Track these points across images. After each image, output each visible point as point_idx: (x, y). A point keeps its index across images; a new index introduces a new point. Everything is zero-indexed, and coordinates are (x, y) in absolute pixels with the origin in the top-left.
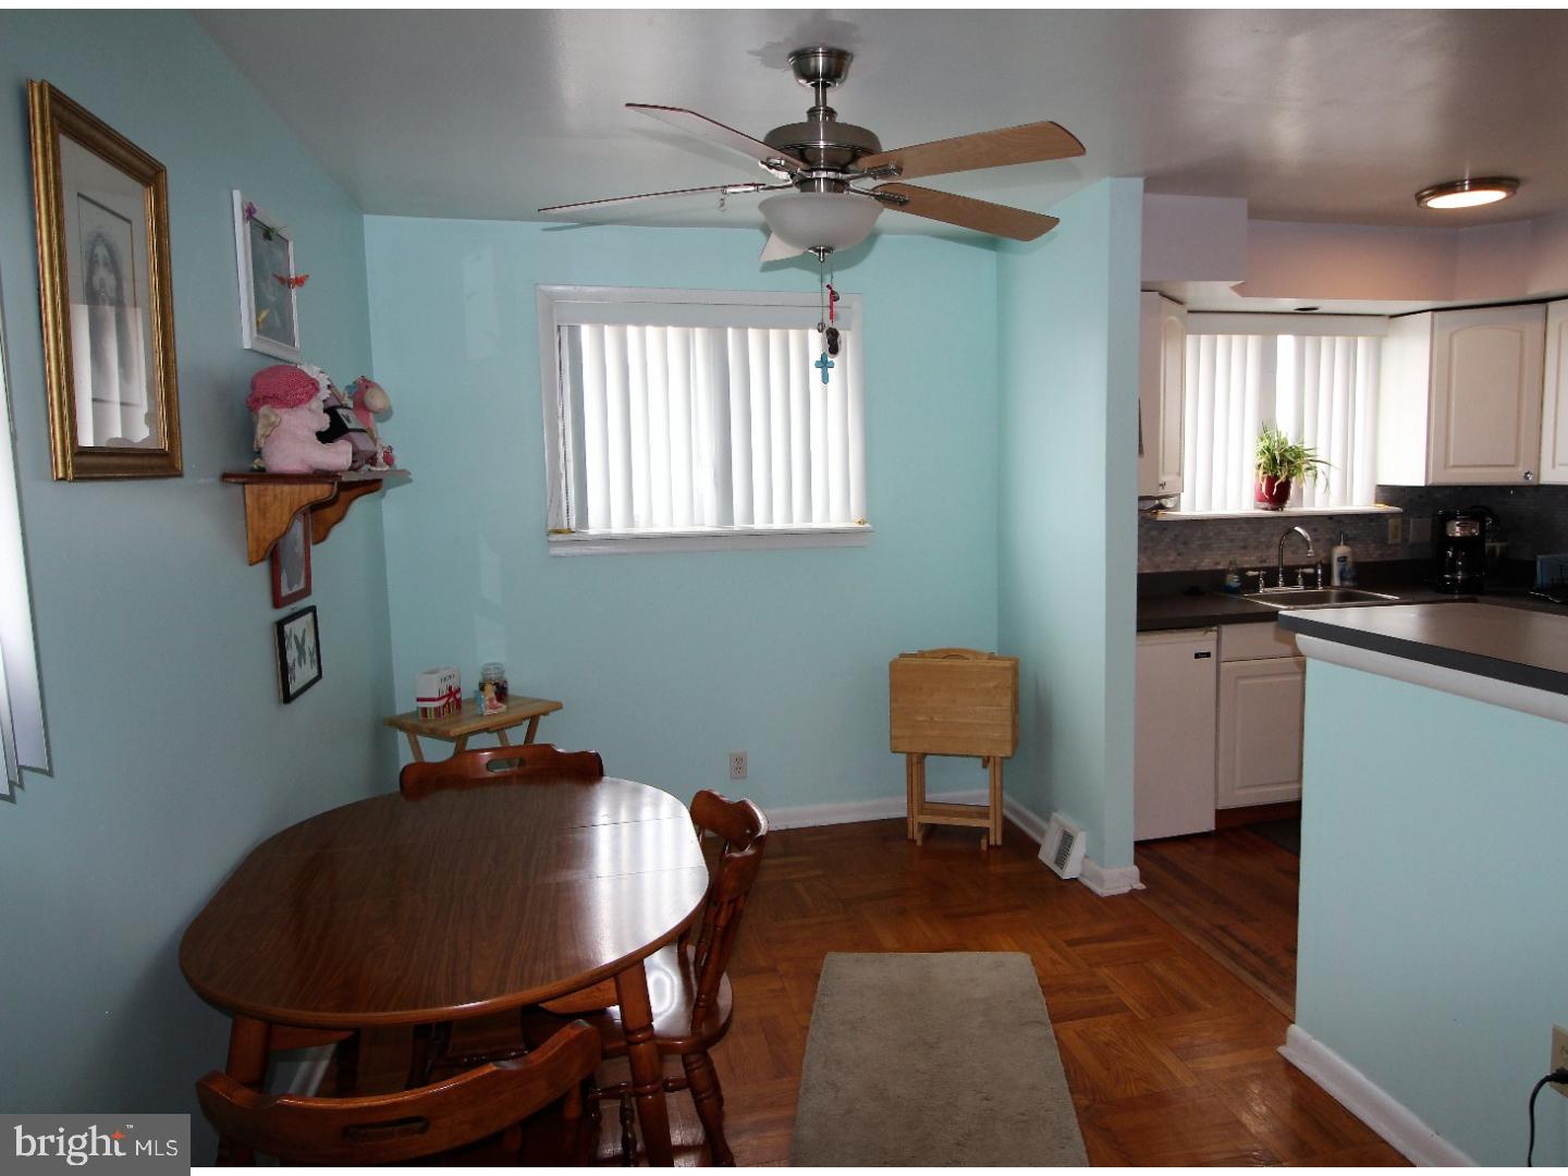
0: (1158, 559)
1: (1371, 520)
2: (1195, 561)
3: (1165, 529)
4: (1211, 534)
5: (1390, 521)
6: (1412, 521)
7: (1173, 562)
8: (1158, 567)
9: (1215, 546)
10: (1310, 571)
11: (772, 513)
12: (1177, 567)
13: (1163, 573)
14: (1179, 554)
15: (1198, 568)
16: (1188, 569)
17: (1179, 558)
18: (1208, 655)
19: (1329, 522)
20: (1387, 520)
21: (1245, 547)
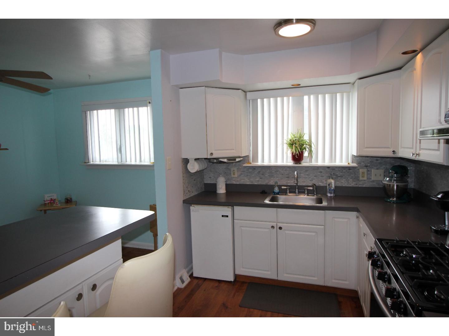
0: (252, 180)
1: (350, 169)
2: (267, 181)
3: (255, 169)
4: (274, 172)
5: (360, 170)
6: (373, 170)
7: (258, 181)
8: (252, 182)
9: (275, 176)
10: (311, 188)
11: (131, 159)
12: (260, 183)
13: (254, 185)
14: (261, 178)
15: (269, 184)
16: (265, 184)
17: (261, 179)
18: (227, 216)
19: (327, 169)
20: (358, 170)
21: (288, 177)
